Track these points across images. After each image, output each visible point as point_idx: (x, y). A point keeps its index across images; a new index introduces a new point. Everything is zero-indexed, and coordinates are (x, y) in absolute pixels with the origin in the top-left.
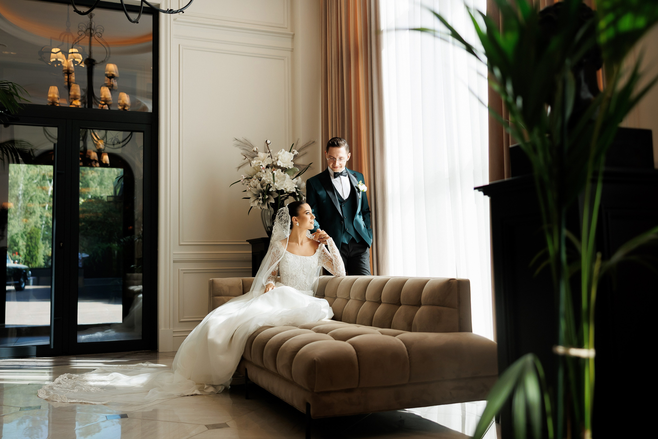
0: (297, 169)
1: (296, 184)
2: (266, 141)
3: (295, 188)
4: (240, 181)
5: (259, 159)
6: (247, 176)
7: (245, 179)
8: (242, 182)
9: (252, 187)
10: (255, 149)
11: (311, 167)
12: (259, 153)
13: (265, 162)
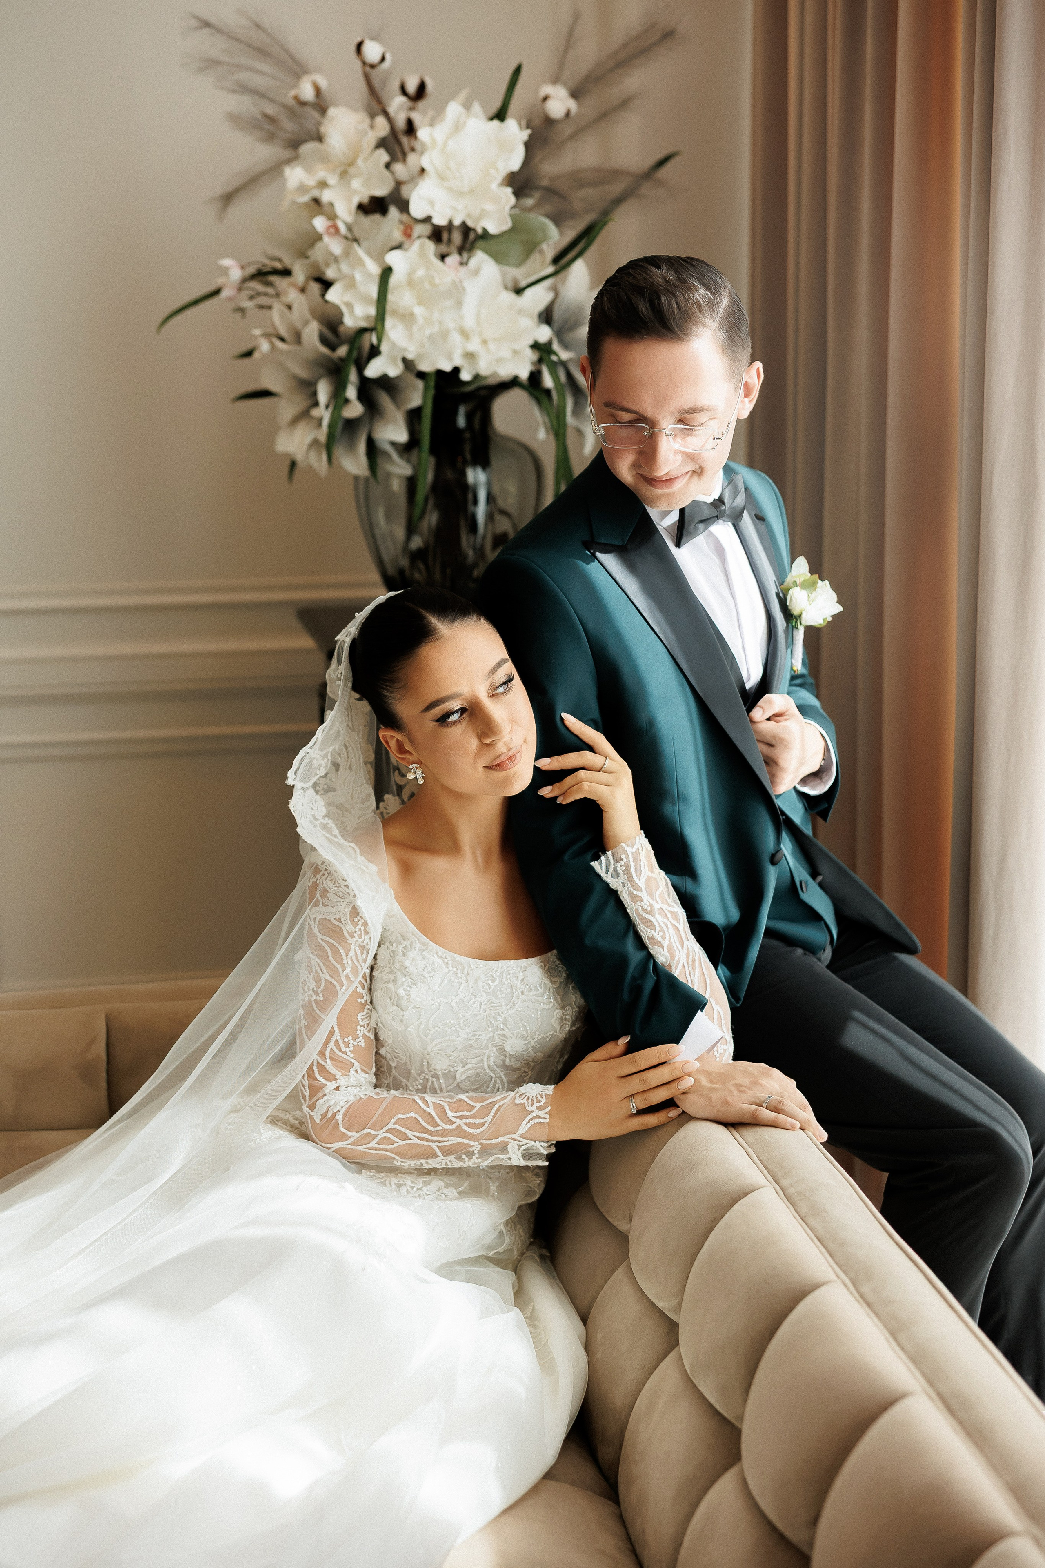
0: (543, 229)
1: (546, 317)
2: (359, 46)
3: (536, 346)
4: (217, 292)
5: (325, 159)
6: (259, 259)
7: (245, 280)
8: (230, 299)
9: (282, 339)
10: (307, 92)
11: (660, 183)
12: (332, 112)
13: (356, 184)
